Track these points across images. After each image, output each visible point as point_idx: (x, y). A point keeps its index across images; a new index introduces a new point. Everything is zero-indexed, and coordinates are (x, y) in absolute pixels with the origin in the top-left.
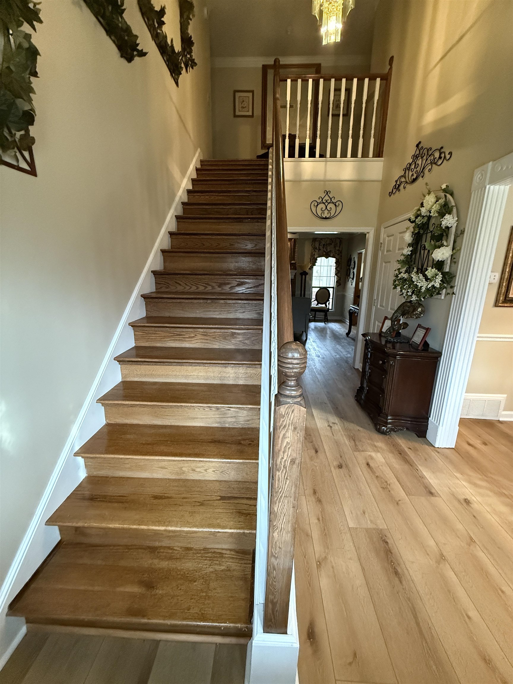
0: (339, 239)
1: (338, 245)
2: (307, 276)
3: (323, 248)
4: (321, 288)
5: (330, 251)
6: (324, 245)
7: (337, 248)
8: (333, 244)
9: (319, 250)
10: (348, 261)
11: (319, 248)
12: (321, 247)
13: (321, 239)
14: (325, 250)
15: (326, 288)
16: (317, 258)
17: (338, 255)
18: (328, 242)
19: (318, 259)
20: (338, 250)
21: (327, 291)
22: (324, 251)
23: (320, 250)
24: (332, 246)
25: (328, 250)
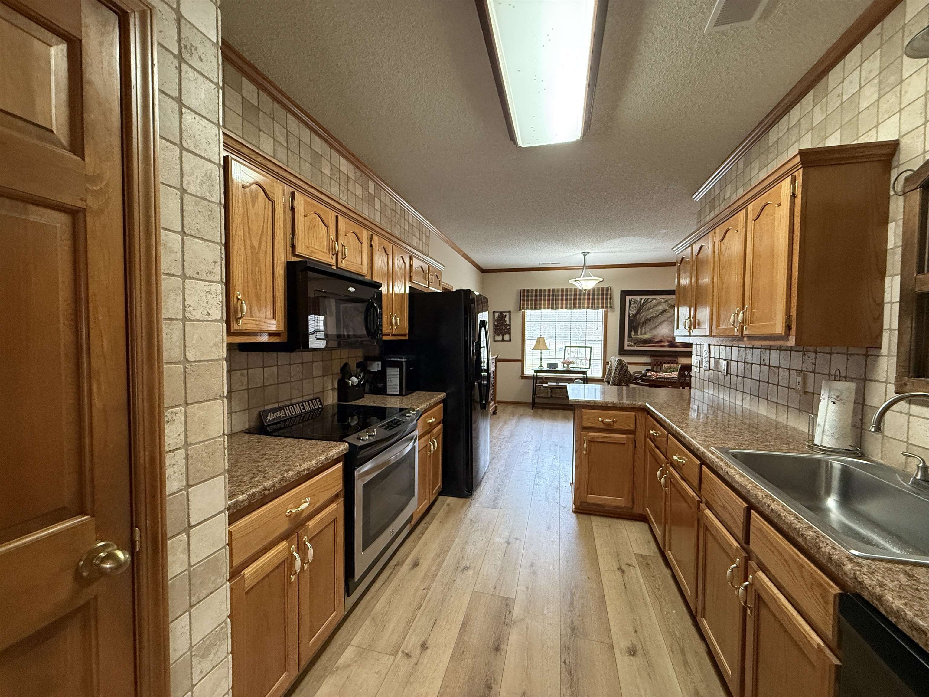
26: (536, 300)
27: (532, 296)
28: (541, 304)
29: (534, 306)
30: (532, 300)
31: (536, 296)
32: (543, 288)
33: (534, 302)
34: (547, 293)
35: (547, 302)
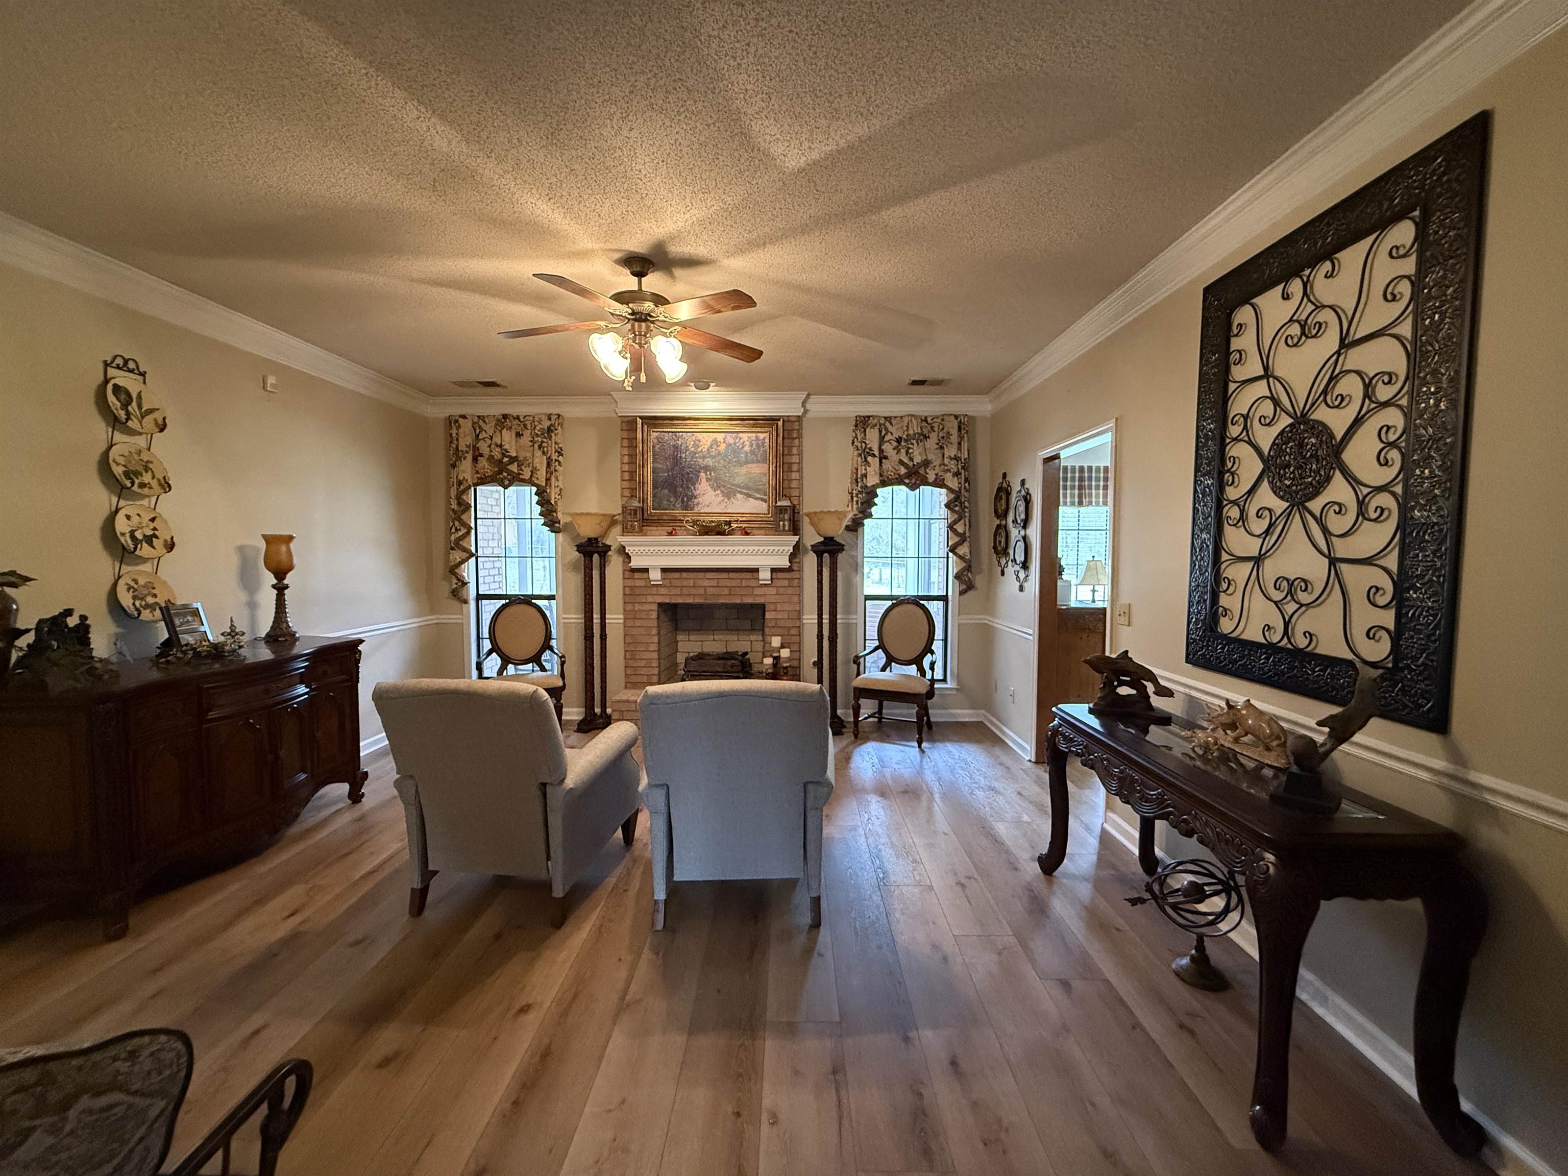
0: (956, 417)
1: (954, 438)
2: (841, 557)
3: (897, 449)
4: (899, 602)
5: (926, 463)
6: (899, 440)
7: (951, 451)
8: (934, 436)
9: (883, 457)
10: (997, 498)
11: (881, 451)
12: (888, 448)
13: (888, 419)
14: (906, 460)
15: (916, 601)
16: (875, 487)
17: (957, 474)
18: (915, 429)
19: (879, 491)
20: (956, 458)
21: (920, 612)
22: (901, 462)
23: (886, 458)
24: (931, 443)
25: (918, 459)
26: (1081, 488)
27: (1073, 479)
28: (1090, 495)
29: (1076, 500)
30: (1073, 488)
31: (1081, 479)
32: (1094, 465)
33: (1077, 492)
34: (1102, 475)
35: (1101, 492)
